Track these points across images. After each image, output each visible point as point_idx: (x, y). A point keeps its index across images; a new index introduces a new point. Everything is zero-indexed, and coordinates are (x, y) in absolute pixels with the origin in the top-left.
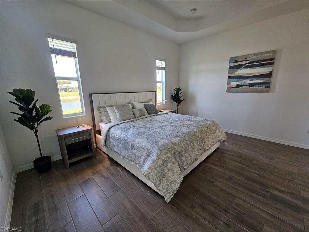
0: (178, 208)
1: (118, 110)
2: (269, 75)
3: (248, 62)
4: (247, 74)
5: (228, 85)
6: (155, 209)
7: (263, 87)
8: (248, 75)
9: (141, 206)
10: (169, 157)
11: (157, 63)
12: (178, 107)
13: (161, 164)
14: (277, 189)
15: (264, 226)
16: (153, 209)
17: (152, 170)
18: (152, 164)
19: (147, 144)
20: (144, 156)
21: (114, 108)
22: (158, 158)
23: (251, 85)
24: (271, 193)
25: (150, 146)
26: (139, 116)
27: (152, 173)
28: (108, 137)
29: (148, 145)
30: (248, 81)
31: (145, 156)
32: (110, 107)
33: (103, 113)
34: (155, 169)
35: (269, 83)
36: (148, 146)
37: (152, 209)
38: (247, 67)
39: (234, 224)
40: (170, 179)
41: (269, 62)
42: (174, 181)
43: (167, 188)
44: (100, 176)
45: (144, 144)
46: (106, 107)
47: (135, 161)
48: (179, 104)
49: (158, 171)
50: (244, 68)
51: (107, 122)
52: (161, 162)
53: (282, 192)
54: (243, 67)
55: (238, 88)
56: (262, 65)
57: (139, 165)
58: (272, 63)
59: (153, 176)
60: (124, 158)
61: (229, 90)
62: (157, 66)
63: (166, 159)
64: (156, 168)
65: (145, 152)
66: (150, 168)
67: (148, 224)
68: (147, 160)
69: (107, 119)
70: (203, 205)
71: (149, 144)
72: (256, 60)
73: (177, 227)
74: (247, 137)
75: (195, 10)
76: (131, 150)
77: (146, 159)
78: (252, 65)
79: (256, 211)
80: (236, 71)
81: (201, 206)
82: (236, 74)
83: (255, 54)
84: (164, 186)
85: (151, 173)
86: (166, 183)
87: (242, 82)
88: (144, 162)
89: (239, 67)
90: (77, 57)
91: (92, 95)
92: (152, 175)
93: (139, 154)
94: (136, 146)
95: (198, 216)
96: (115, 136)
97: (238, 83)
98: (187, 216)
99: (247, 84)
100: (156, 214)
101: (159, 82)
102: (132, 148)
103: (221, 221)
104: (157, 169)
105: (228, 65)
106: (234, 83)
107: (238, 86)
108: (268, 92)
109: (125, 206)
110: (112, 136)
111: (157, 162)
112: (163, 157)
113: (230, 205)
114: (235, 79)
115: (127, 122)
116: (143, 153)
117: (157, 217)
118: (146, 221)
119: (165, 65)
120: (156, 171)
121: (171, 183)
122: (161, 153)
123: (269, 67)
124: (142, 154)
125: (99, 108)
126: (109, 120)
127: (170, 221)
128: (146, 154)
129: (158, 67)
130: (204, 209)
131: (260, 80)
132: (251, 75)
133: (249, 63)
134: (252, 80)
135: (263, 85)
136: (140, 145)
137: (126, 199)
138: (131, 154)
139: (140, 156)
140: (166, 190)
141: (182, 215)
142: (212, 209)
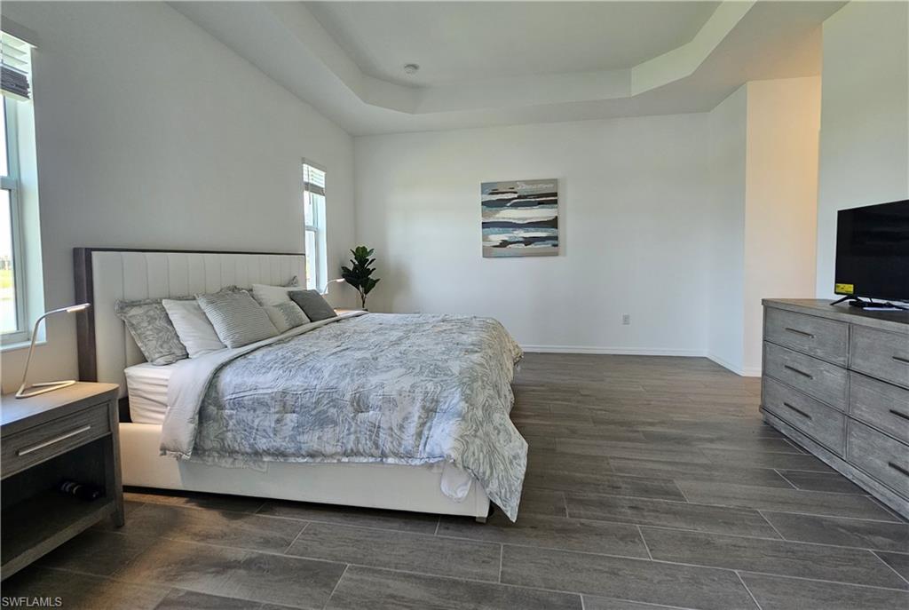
0: (535, 528)
1: (218, 308)
2: (553, 223)
3: (516, 196)
4: (519, 219)
5: (483, 240)
6: (489, 557)
7: (547, 246)
8: (521, 222)
9: (450, 571)
10: (492, 397)
11: (305, 172)
12: (364, 302)
13: (481, 419)
14: (644, 423)
15: (675, 481)
16: (486, 559)
17: (467, 442)
18: (460, 424)
19: (417, 379)
20: (416, 419)
21: (202, 303)
22: (471, 405)
23: (528, 241)
24: (643, 432)
25: (431, 383)
26: (288, 327)
27: (471, 449)
28: (211, 407)
29: (422, 381)
30: (521, 234)
31: (420, 417)
32: (178, 302)
33: (146, 324)
34: (475, 436)
35: (556, 238)
36: (423, 383)
37: (483, 562)
38: (515, 206)
39: (643, 501)
40: (506, 454)
41: (549, 199)
42: (514, 457)
43: (507, 480)
44: (213, 569)
45: (406, 383)
46: (164, 302)
47: (377, 447)
48: (366, 293)
49: (481, 439)
50: (511, 206)
51: (169, 358)
52: (480, 413)
53: (652, 424)
54: (508, 204)
55: (505, 246)
56: (540, 203)
57: (396, 455)
58: (555, 202)
59: (476, 457)
60: (318, 460)
61: (487, 253)
62: (306, 180)
63: (487, 404)
64: (476, 431)
65: (418, 404)
66: (461, 437)
67: (505, 596)
68: (428, 424)
69: (165, 346)
70: (574, 497)
71: (422, 378)
72: (530, 193)
73: (566, 563)
74: (537, 353)
75: (415, 67)
76: (353, 418)
77: (425, 423)
78: (524, 201)
79: (650, 465)
80: (497, 212)
81: (571, 500)
82: (498, 218)
83: (527, 182)
84: (500, 478)
85: (468, 449)
86: (502, 466)
87: (511, 235)
88: (419, 435)
89: (501, 204)
90: (30, 95)
91: (94, 253)
92: (474, 453)
93: (389, 419)
94: (374, 399)
95: (582, 520)
96: (261, 391)
97: (505, 237)
98: (565, 531)
99: (521, 240)
100: (503, 565)
101: (310, 229)
102: (359, 410)
103: (623, 507)
104: (478, 434)
105: (479, 198)
106: (497, 238)
107: (504, 244)
108: (556, 254)
109: (403, 598)
110: (242, 394)
111: (472, 415)
112: (481, 399)
113: (611, 476)
114: (497, 229)
115: (269, 345)
116: (410, 409)
117: (509, 570)
118: (495, 595)
119: (323, 182)
120: (478, 441)
121: (511, 463)
122: (472, 392)
123: (552, 208)
124: (403, 414)
125: (122, 308)
126: (174, 350)
127: (545, 562)
128: (423, 407)
129: (307, 184)
130: (582, 503)
131: (542, 231)
132: (526, 222)
133: (519, 197)
134: (528, 232)
135: (547, 242)
136: (391, 390)
137: (390, 581)
138: (356, 432)
139: (400, 422)
140: (506, 486)
141: (557, 535)
142: (593, 496)
